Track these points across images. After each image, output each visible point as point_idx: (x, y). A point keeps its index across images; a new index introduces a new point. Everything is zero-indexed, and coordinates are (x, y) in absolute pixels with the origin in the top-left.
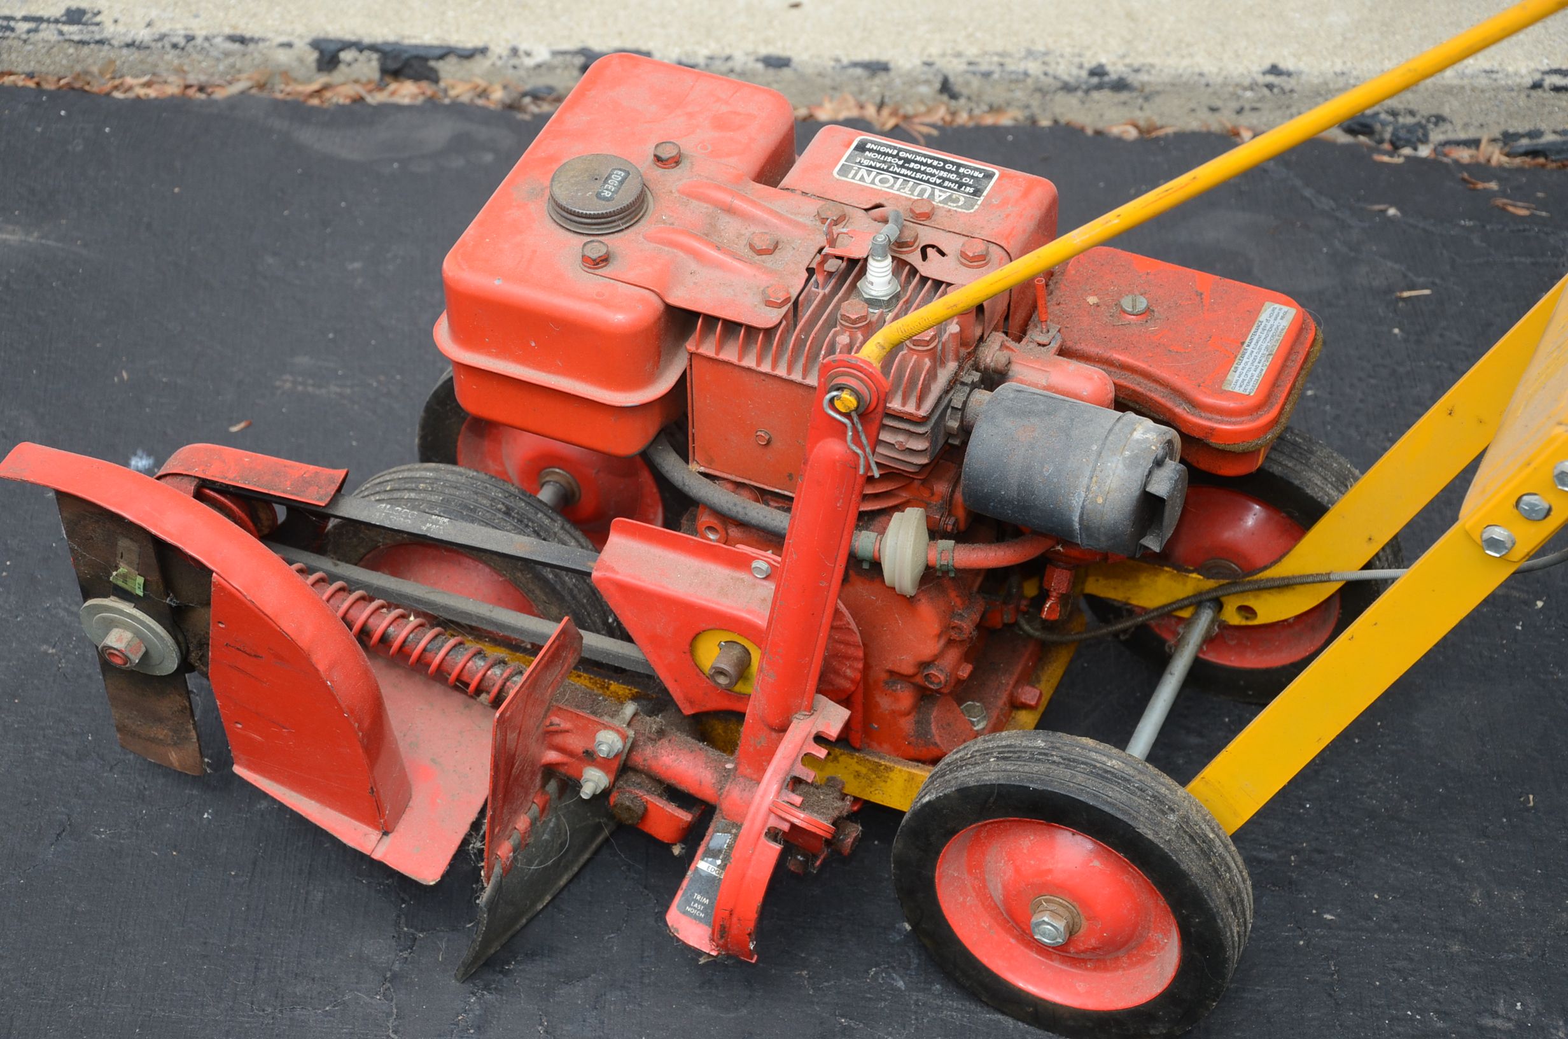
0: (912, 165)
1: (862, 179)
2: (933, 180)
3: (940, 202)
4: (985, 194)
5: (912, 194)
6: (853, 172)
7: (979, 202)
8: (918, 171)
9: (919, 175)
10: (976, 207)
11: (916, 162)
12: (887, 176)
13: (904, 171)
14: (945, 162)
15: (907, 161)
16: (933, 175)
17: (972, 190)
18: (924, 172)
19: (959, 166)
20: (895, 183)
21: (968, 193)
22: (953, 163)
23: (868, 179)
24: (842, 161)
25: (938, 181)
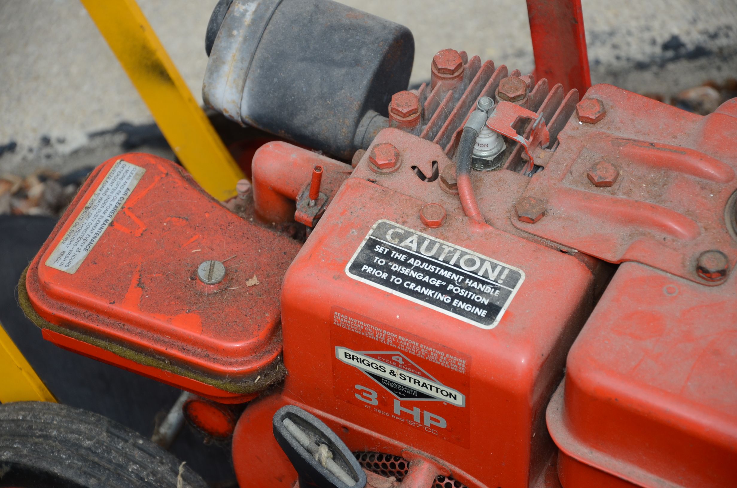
0: (437, 283)
1: (494, 266)
2: (417, 263)
3: (412, 234)
4: (363, 243)
5: (441, 245)
6: (503, 277)
7: (371, 232)
8: (432, 275)
9: (432, 268)
10: (375, 226)
11: (433, 287)
12: (466, 269)
13: (447, 274)
14: (401, 288)
15: (442, 290)
16: (417, 269)
17: (379, 249)
18: (426, 273)
19: (387, 283)
20: (458, 260)
21: (380, 244)
22: (393, 286)
23: (487, 266)
24: (515, 291)
25: (411, 261)
